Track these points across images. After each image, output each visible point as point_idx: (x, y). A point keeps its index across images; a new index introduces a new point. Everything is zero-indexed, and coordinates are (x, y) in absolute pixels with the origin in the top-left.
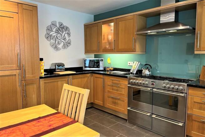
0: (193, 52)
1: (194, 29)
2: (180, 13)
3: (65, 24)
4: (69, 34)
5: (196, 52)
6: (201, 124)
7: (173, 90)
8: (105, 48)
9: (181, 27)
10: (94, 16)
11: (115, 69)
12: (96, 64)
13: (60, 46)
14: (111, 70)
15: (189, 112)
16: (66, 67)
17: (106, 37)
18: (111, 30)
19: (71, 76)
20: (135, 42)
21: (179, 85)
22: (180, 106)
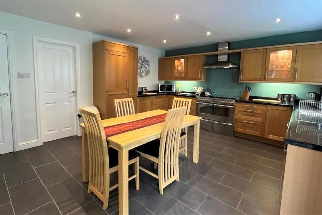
0: (238, 81)
1: (239, 67)
2: (230, 56)
3: (146, 58)
4: (149, 65)
5: (240, 81)
6: (243, 124)
7: (226, 104)
8: (176, 76)
9: (230, 66)
10: (166, 51)
11: (183, 92)
12: (169, 88)
13: (143, 74)
14: (180, 93)
15: (236, 117)
16: (149, 90)
17: (176, 68)
18: (181, 63)
19: (154, 97)
20: (201, 73)
21: (228, 101)
22: (230, 114)
